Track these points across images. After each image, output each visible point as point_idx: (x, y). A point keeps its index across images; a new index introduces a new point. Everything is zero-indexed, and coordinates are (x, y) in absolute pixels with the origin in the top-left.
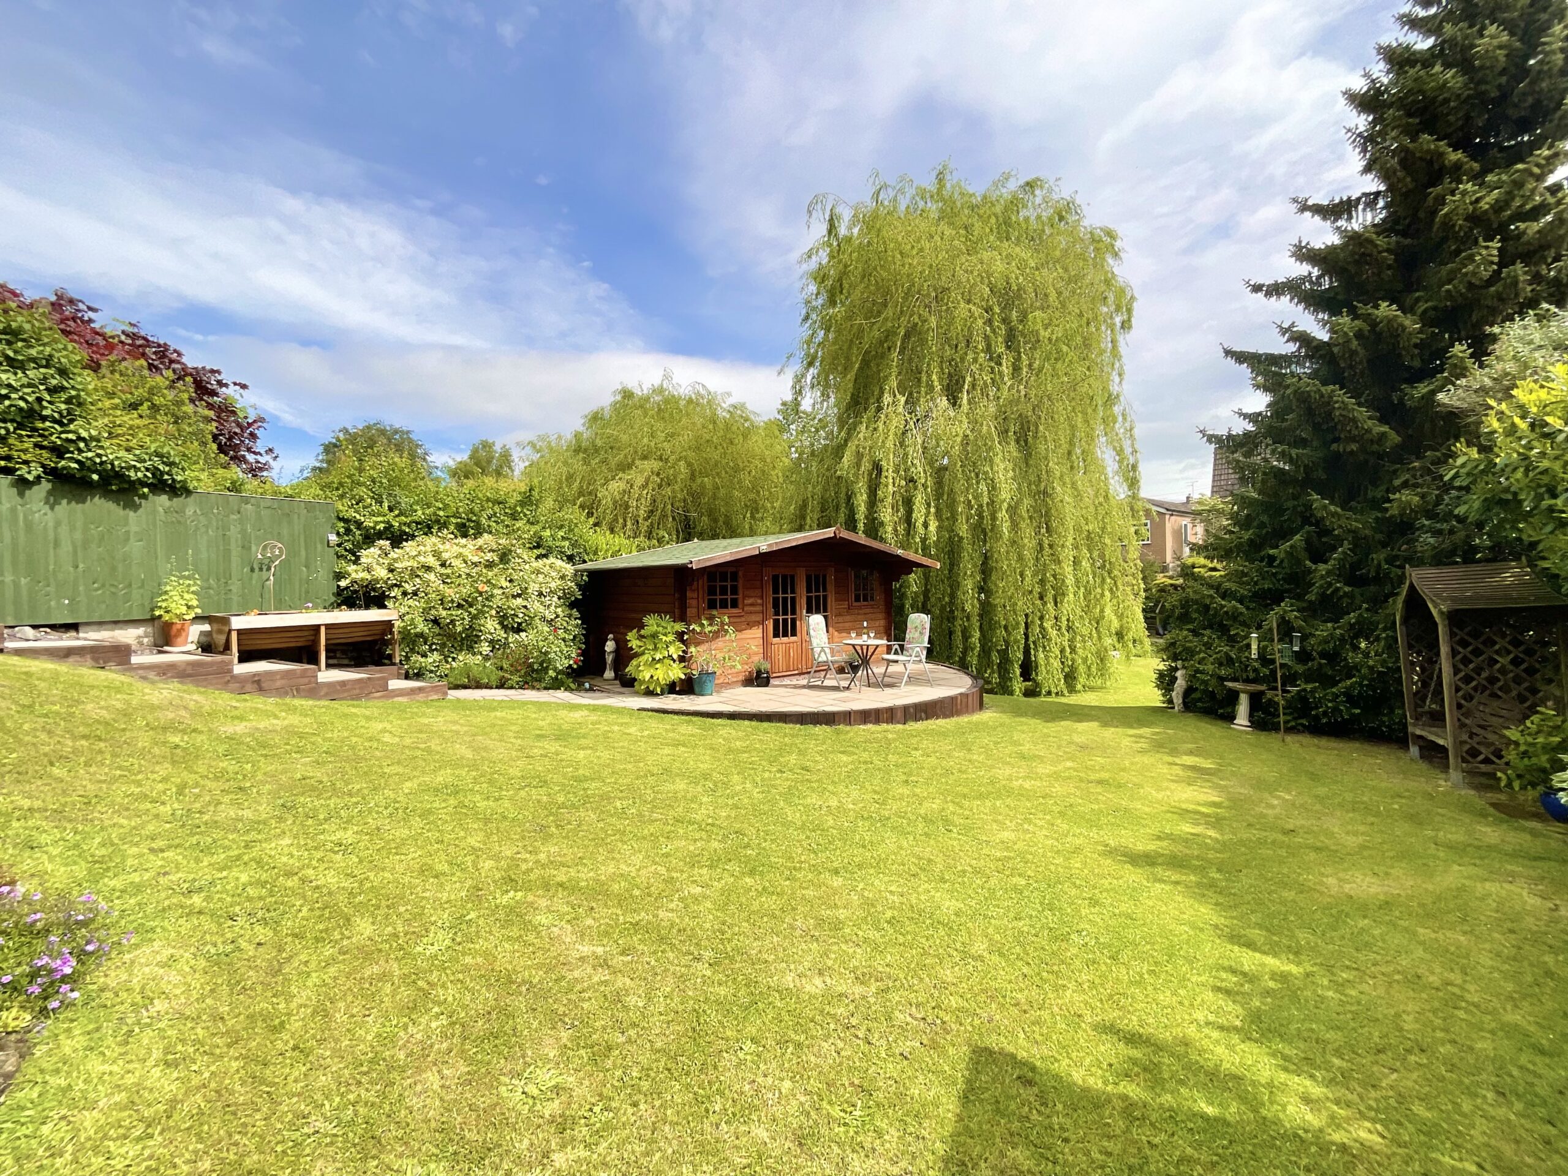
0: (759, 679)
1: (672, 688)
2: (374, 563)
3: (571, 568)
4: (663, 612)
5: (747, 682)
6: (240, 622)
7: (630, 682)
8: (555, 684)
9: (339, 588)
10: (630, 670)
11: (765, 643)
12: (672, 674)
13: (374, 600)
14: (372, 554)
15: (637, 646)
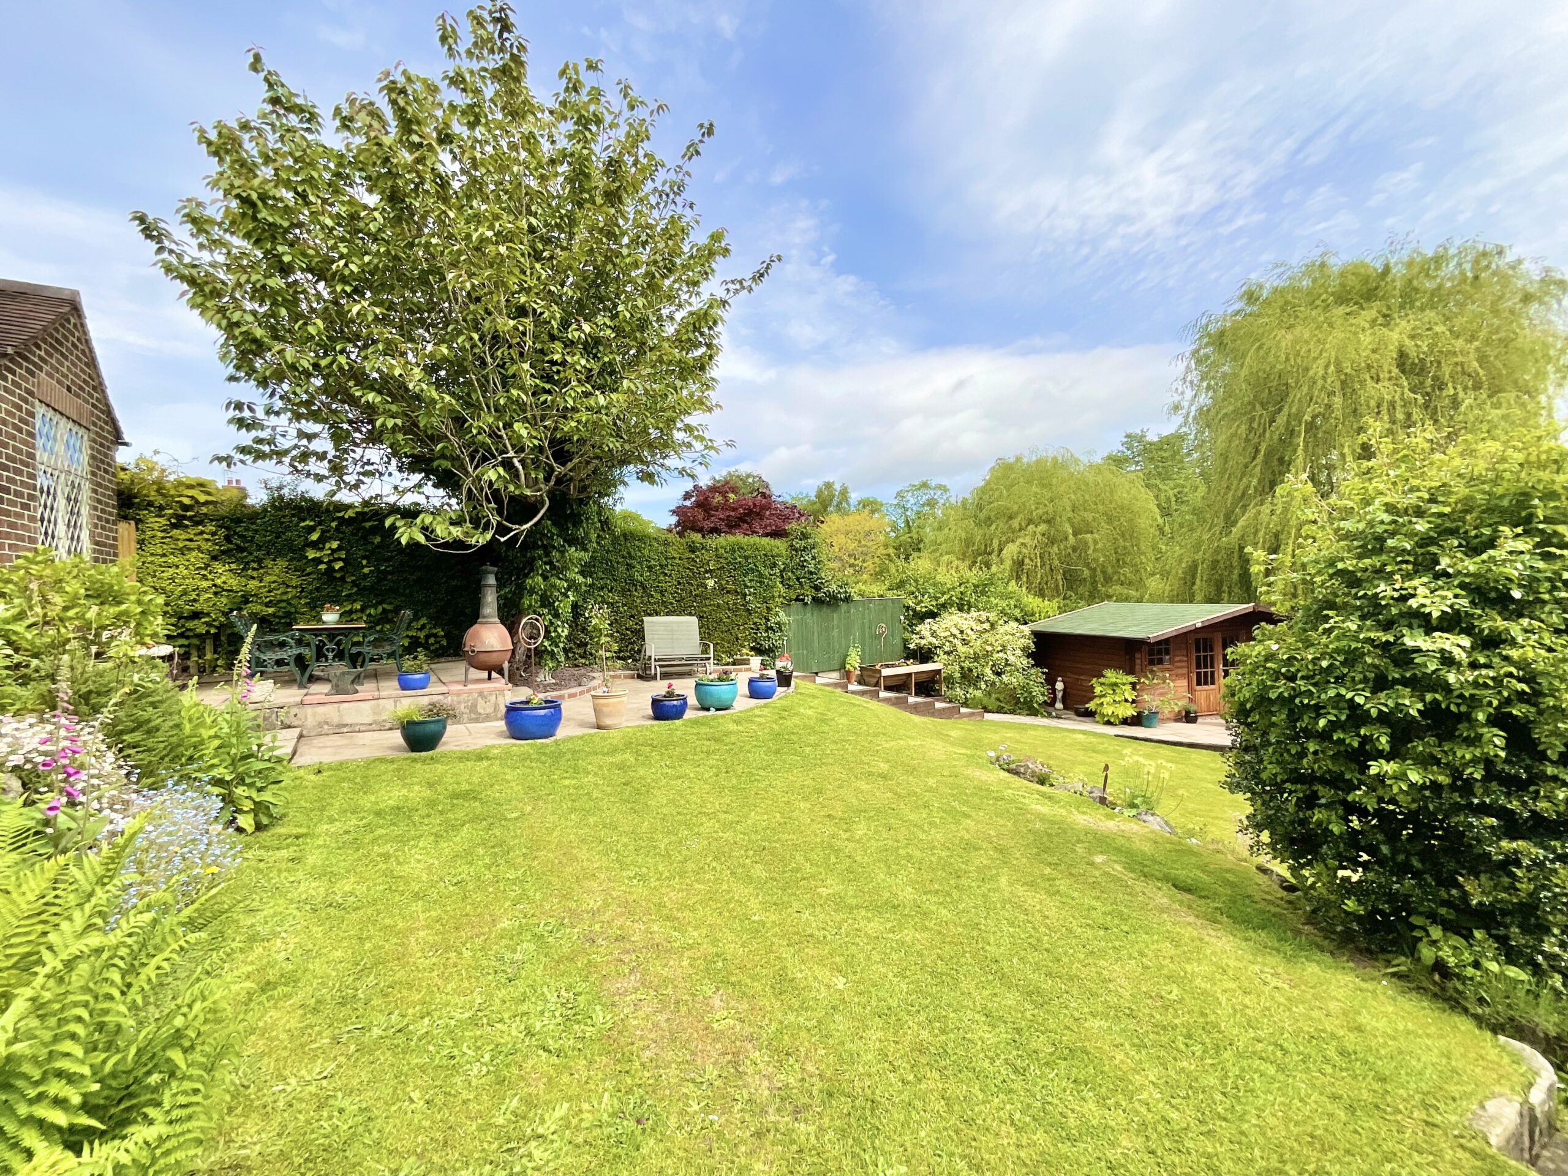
0: (1189, 717)
1: (1125, 722)
2: (926, 633)
3: (1026, 629)
4: (1117, 667)
5: (1178, 719)
6: (886, 672)
7: (1089, 714)
8: (1033, 712)
9: (906, 648)
10: (1091, 705)
11: (1190, 689)
12: (1129, 711)
13: (924, 655)
14: (925, 628)
15: (1098, 690)
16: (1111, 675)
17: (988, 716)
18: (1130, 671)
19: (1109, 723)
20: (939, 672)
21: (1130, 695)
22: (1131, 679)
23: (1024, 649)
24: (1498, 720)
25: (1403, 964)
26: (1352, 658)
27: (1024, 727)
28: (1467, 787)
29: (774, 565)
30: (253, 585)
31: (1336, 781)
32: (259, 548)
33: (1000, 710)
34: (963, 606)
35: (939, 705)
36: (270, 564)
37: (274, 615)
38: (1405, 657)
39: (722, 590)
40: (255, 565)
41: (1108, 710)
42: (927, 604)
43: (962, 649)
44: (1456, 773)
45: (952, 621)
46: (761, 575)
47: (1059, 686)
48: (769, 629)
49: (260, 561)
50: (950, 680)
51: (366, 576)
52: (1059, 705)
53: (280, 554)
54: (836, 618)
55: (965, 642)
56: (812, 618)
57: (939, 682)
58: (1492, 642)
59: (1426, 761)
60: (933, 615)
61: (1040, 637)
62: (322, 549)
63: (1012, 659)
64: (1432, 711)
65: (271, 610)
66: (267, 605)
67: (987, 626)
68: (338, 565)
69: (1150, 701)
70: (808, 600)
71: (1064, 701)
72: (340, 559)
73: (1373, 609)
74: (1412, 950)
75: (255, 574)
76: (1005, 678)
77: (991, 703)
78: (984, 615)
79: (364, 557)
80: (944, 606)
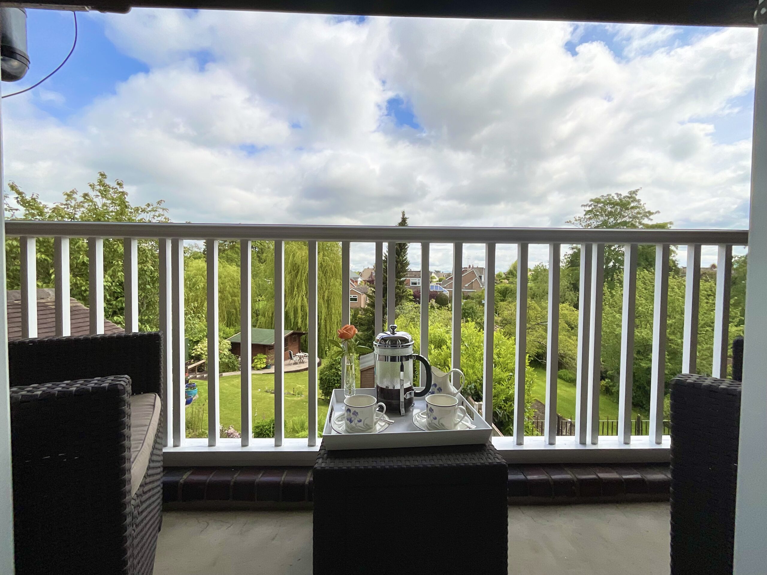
2: (199, 349)
3: (228, 341)
10: (253, 365)
12: (264, 365)
13: (197, 357)
14: (198, 347)
15: (256, 360)
16: (259, 356)
18: (265, 354)
19: (258, 370)
20: (204, 363)
21: (265, 361)
22: (265, 356)
23: (230, 349)
41: (258, 366)
57: (203, 366)
60: (198, 342)
61: (233, 344)
69: (270, 361)
80: (201, 338)
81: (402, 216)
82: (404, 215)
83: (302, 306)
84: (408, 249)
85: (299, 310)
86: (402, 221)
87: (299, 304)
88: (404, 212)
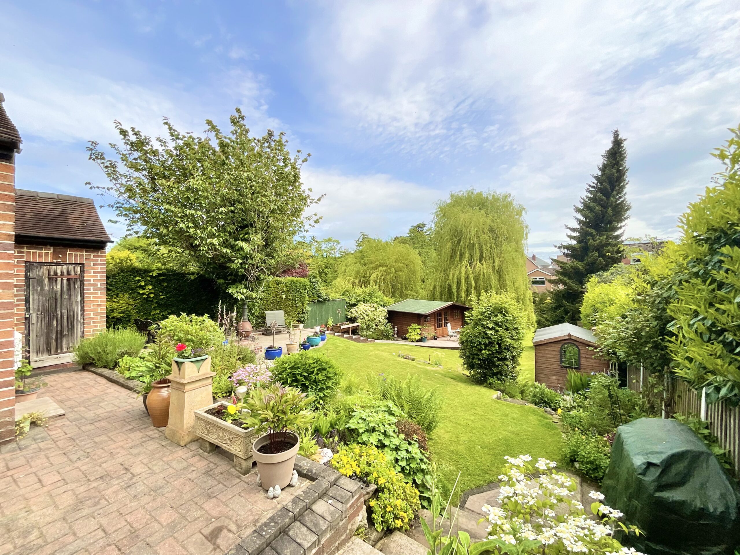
0: (435, 338)
1: (418, 341)
2: (354, 312)
3: (385, 309)
4: (415, 323)
5: (431, 339)
6: (342, 327)
7: (406, 338)
8: (389, 339)
9: (347, 317)
10: (407, 336)
11: (435, 330)
12: (418, 337)
13: (353, 320)
14: (354, 310)
15: (410, 331)
16: (414, 326)
17: (376, 341)
18: (419, 325)
19: (412, 341)
20: (358, 326)
21: (419, 331)
22: (419, 327)
23: (385, 317)
24: (498, 343)
25: (485, 384)
26: (480, 334)
27: (388, 345)
28: (493, 354)
29: (306, 289)
30: (115, 305)
31: (477, 355)
32: (117, 289)
33: (378, 339)
34: (365, 301)
35: (362, 338)
36: (121, 295)
37: (123, 317)
38: (486, 334)
39: (288, 299)
40: (115, 296)
41: (412, 337)
42: (353, 301)
43: (366, 318)
44: (492, 351)
45: (362, 307)
46: (301, 293)
47: (396, 329)
48: (303, 313)
49: (117, 295)
50: (362, 329)
51: (162, 299)
52: (396, 336)
53: (126, 292)
54: (325, 307)
55: (367, 315)
56: (316, 307)
57: (358, 330)
58: (497, 331)
59: (489, 350)
60: (355, 305)
61: (390, 312)
62: (144, 289)
63: (381, 320)
64: (490, 342)
65: (122, 315)
66: (120, 313)
67: (374, 309)
68: (152, 296)
69: (425, 334)
70: (316, 301)
71: (397, 334)
72: (152, 293)
73: (483, 325)
74: (487, 382)
75: (115, 300)
76: (379, 327)
77: (375, 336)
78: (373, 305)
79: (160, 292)
80: (358, 301)
81: (612, 139)
82: (618, 135)
83: (467, 278)
84: (627, 186)
85: (463, 282)
86: (614, 145)
87: (463, 275)
88: (617, 131)
